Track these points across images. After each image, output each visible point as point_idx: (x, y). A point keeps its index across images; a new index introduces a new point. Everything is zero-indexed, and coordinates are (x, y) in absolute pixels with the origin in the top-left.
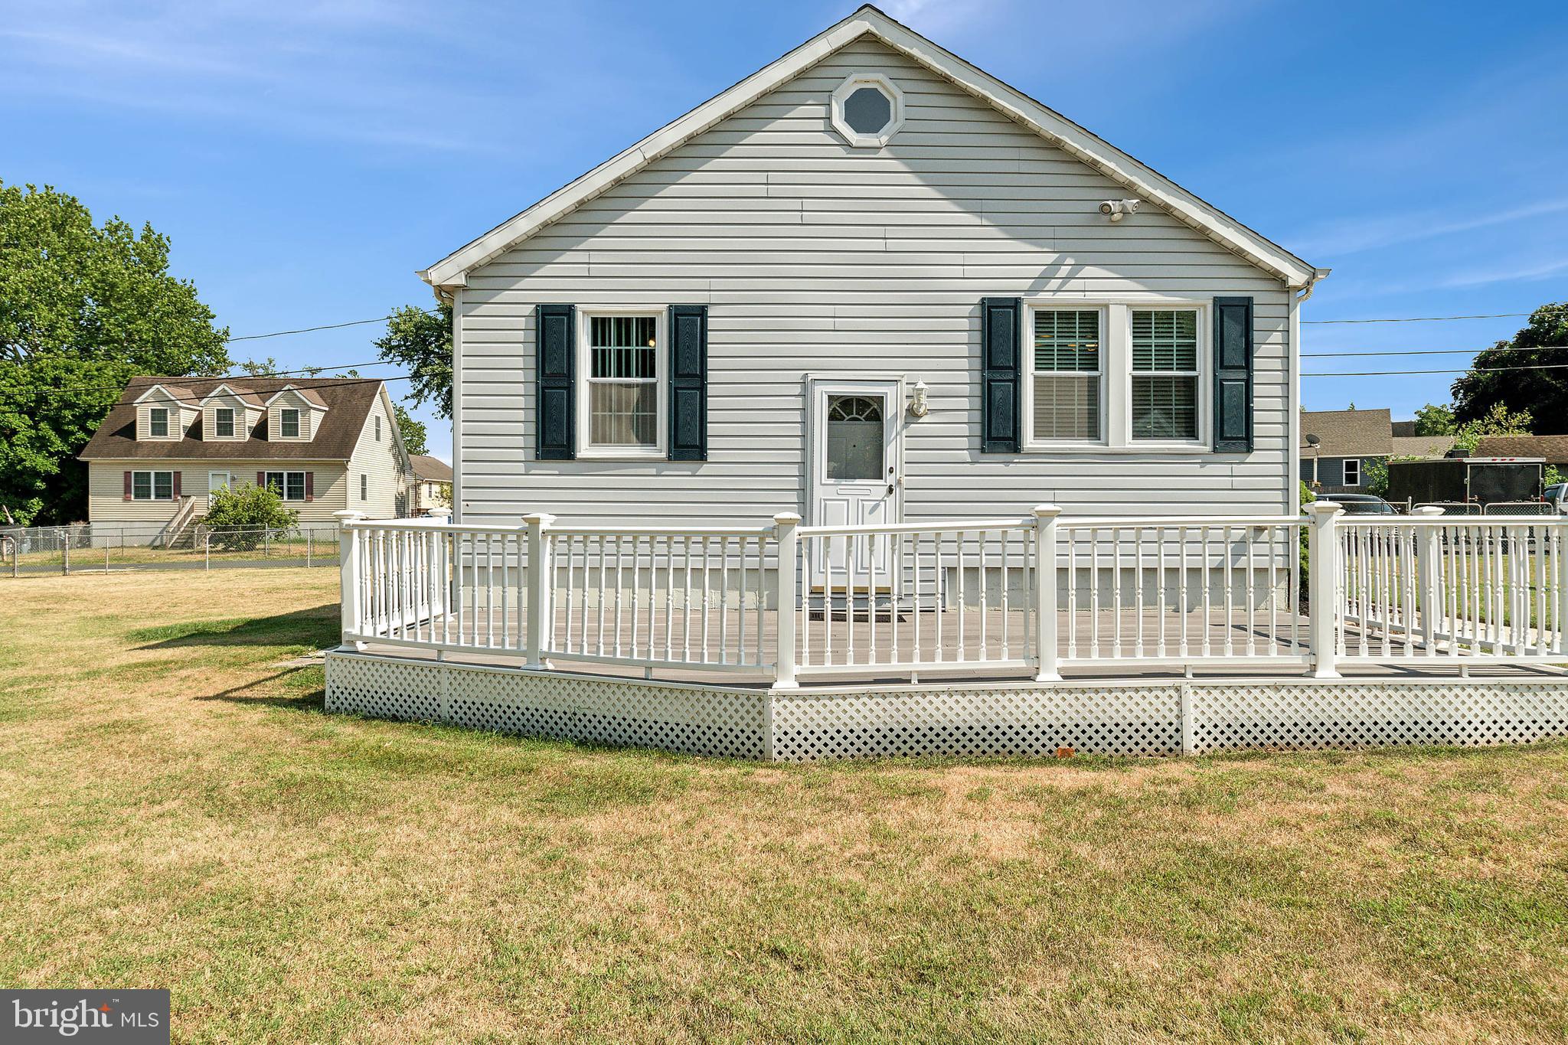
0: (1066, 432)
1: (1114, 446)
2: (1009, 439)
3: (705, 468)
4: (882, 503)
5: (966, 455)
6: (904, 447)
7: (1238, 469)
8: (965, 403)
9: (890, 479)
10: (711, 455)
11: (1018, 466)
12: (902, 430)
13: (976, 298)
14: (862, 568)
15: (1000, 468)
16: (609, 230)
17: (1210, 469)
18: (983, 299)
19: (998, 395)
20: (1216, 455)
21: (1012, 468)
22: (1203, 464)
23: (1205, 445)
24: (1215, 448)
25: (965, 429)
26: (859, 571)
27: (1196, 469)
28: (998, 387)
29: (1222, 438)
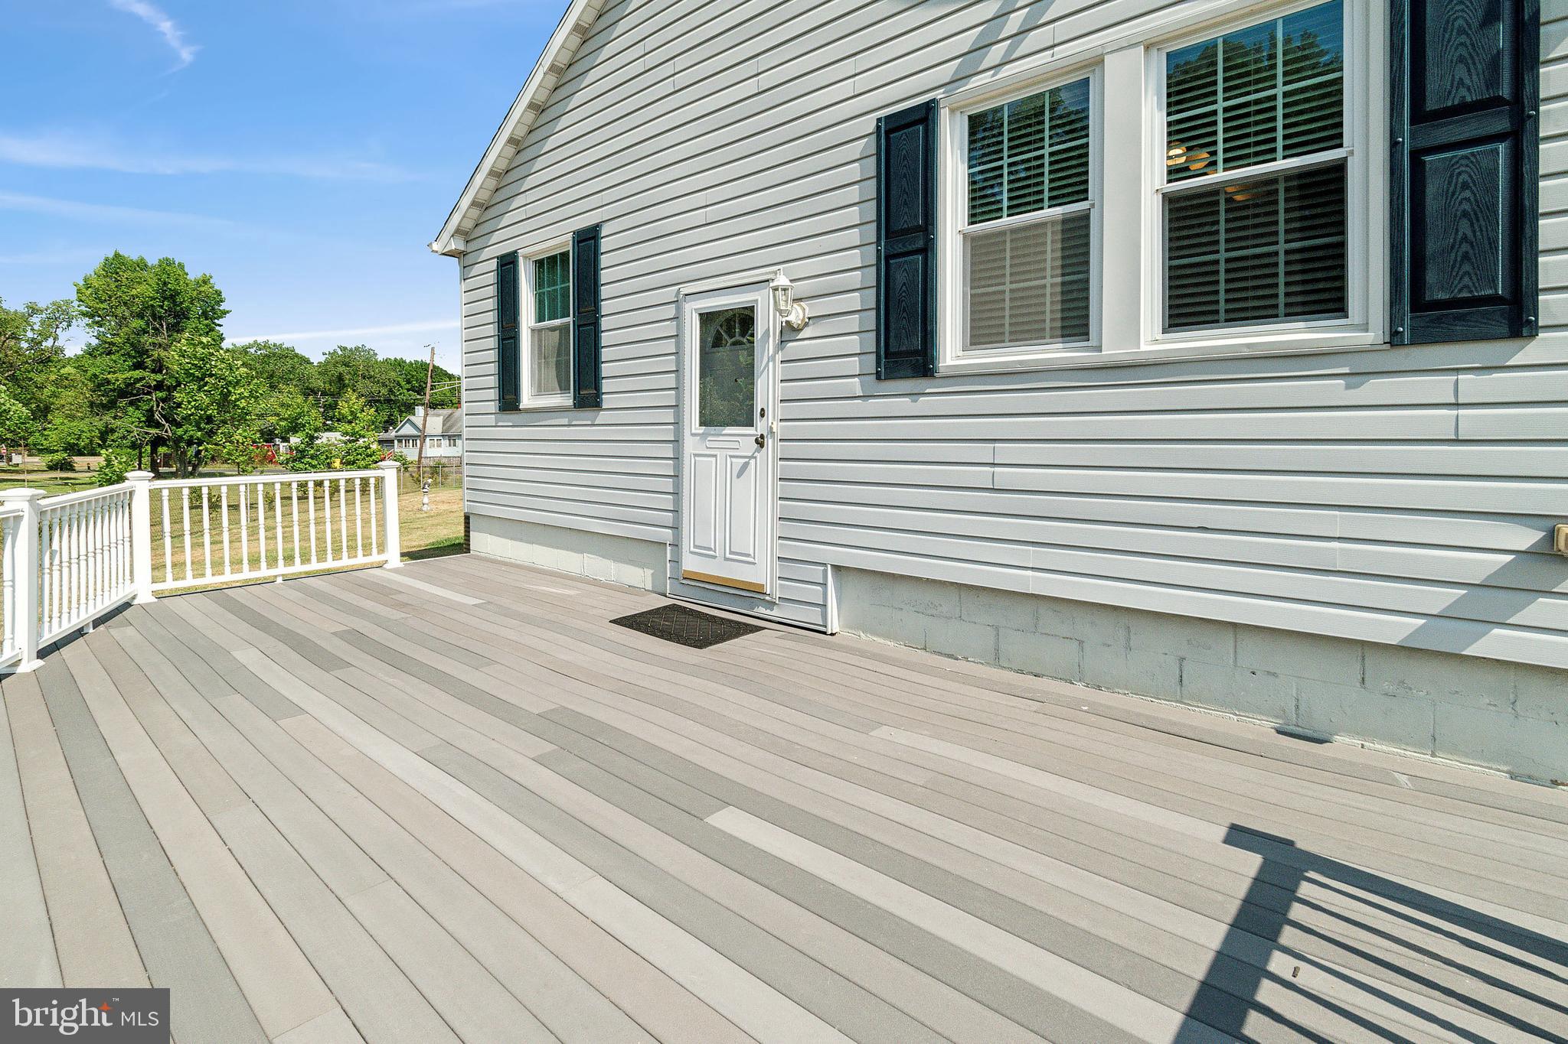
0: (1026, 332)
1: (1112, 349)
2: (916, 353)
3: (602, 417)
4: (752, 461)
5: (855, 385)
6: (779, 377)
7: (1472, 385)
8: (854, 301)
9: (760, 427)
10: (607, 401)
11: (931, 399)
12: (776, 352)
13: (869, 124)
14: (731, 553)
15: (903, 405)
16: (540, 163)
17: (1376, 389)
18: (879, 120)
19: (900, 278)
20: (1401, 352)
21: (925, 404)
22: (1357, 376)
23: (1365, 327)
24: (1394, 334)
25: (853, 343)
26: (728, 555)
27: (1335, 390)
28: (900, 265)
29: (1419, 304)
